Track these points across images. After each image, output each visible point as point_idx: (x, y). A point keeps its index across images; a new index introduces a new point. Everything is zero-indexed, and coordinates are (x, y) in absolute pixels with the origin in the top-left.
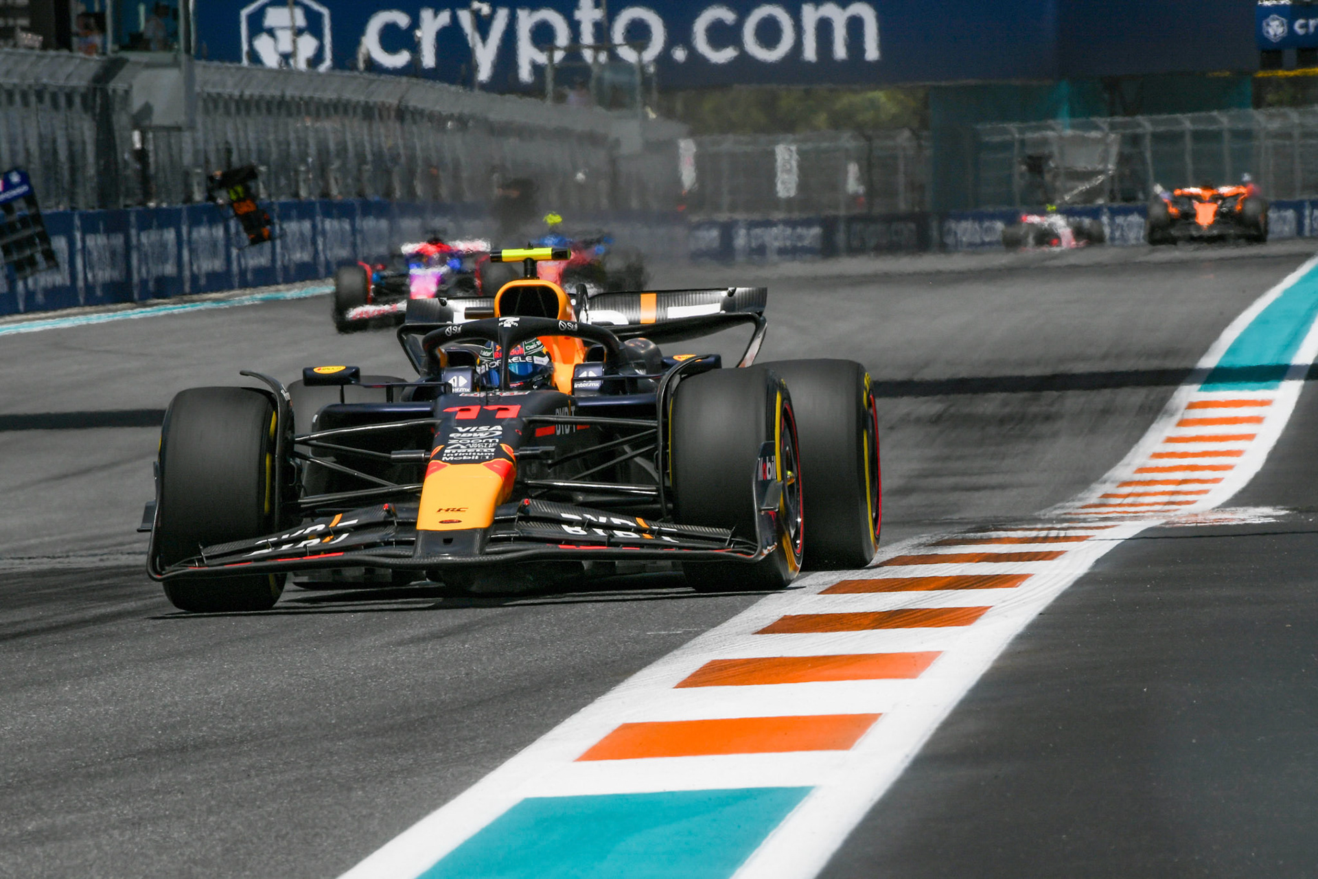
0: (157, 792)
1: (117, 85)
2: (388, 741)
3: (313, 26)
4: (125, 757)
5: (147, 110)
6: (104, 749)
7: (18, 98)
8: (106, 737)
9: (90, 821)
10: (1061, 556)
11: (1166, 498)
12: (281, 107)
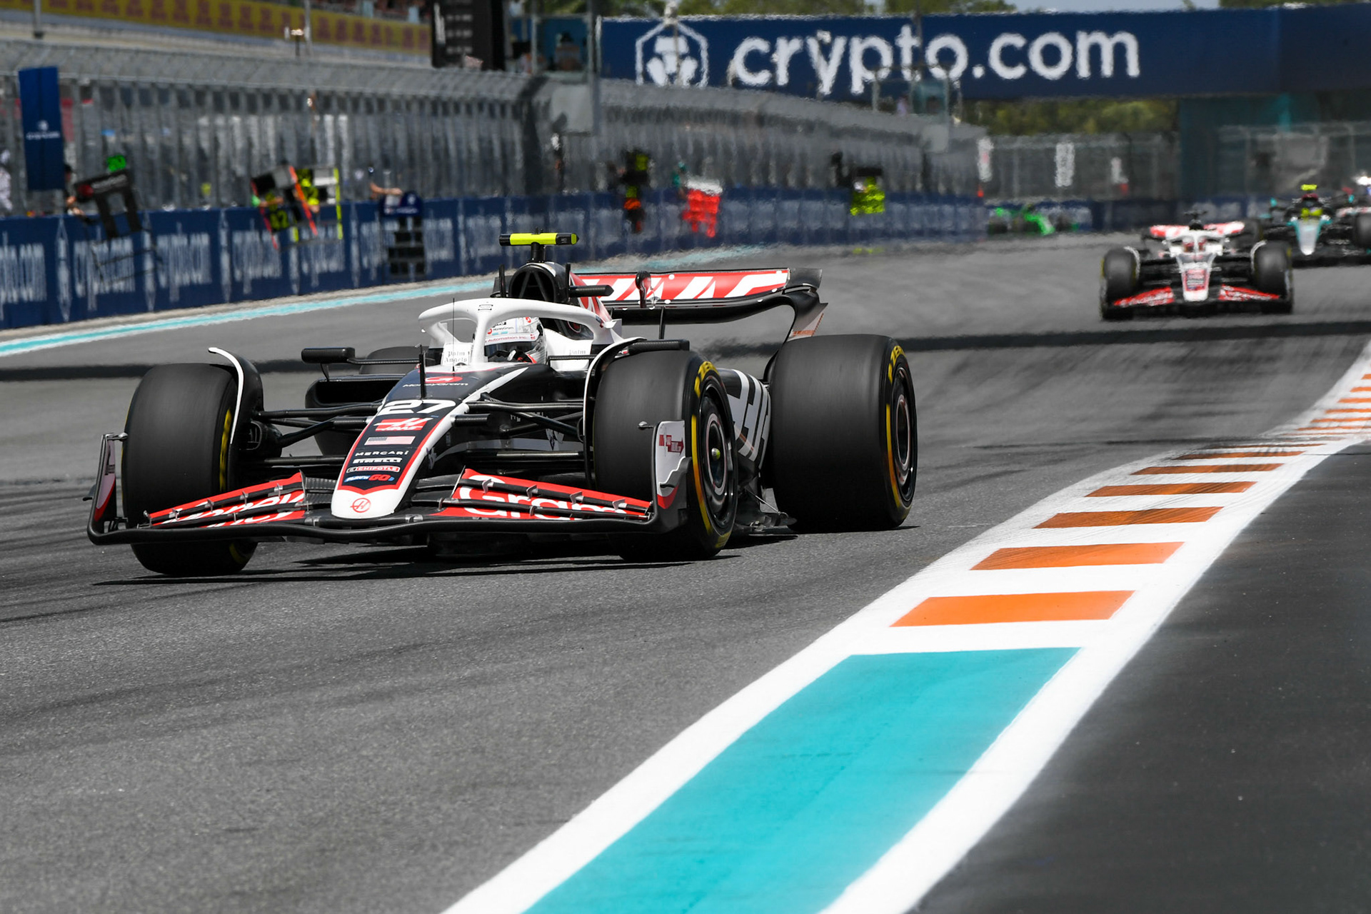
0: (564, 648)
1: (540, 98)
2: (744, 610)
3: (694, 51)
4: (540, 620)
5: (563, 119)
6: (524, 613)
7: (463, 108)
8: (525, 604)
9: (514, 671)
10: (1279, 468)
11: (1363, 423)
12: (667, 115)
